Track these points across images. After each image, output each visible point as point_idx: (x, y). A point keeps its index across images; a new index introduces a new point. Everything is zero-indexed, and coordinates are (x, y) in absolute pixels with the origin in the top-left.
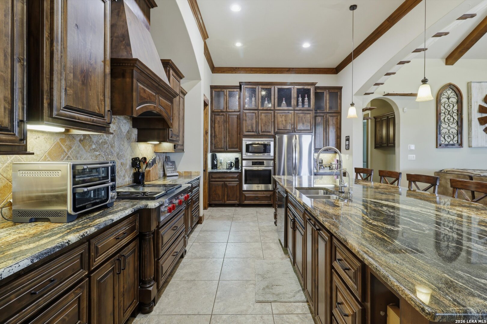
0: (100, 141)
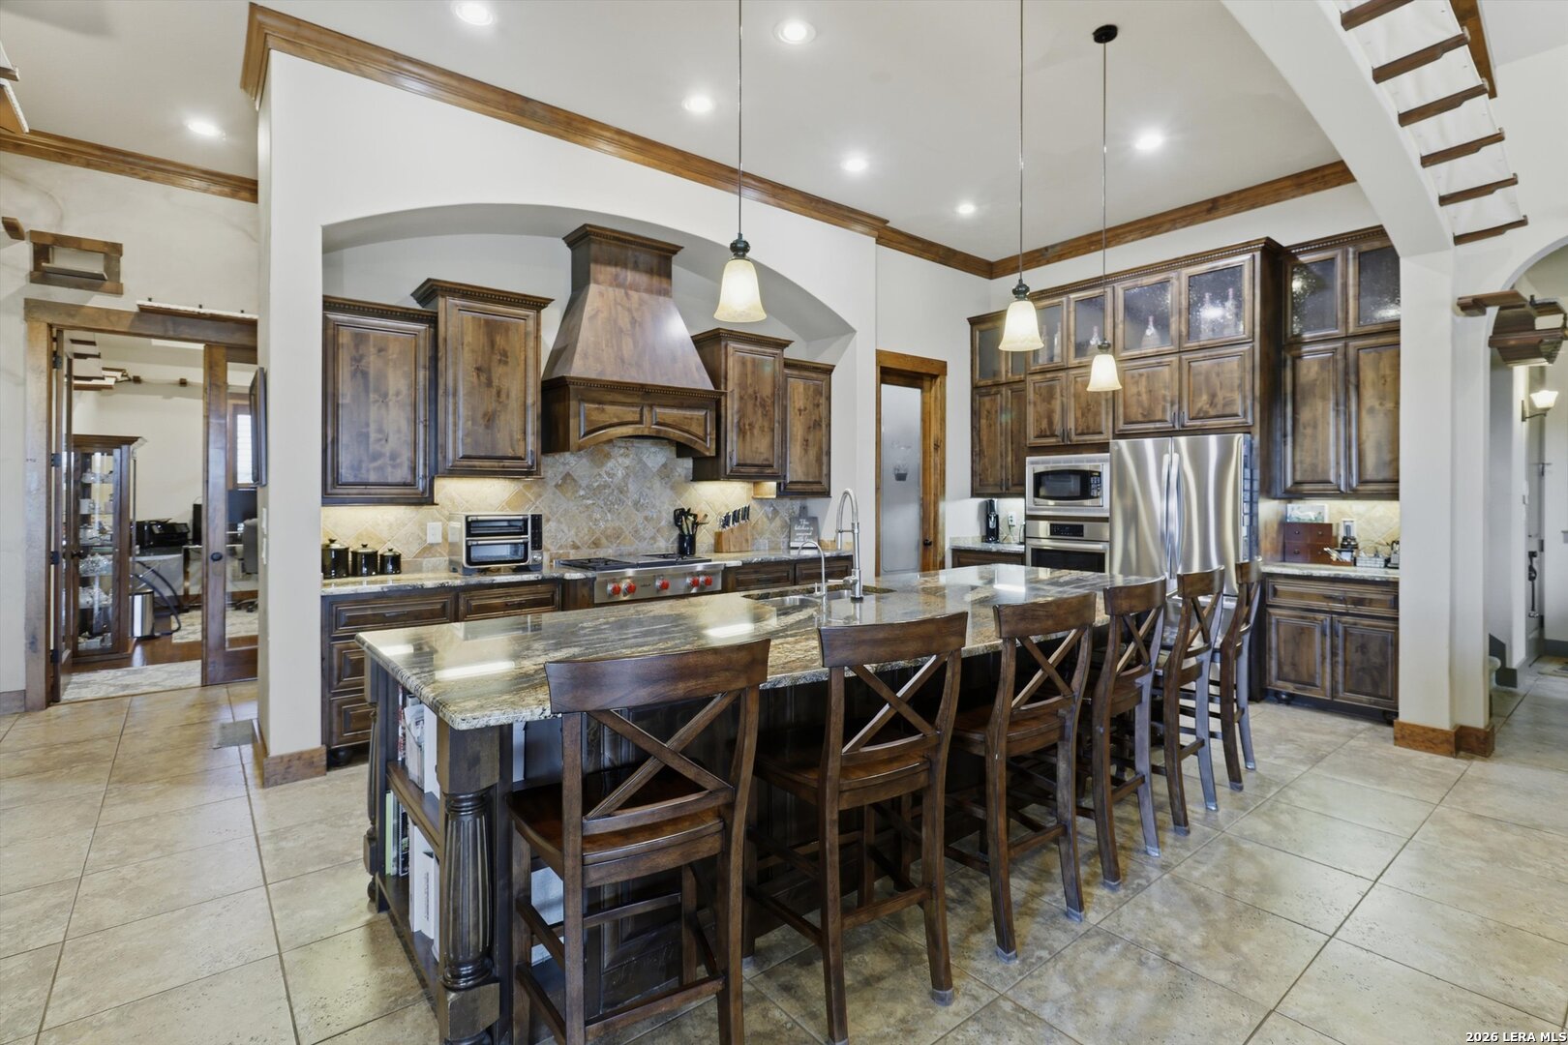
0: (596, 484)
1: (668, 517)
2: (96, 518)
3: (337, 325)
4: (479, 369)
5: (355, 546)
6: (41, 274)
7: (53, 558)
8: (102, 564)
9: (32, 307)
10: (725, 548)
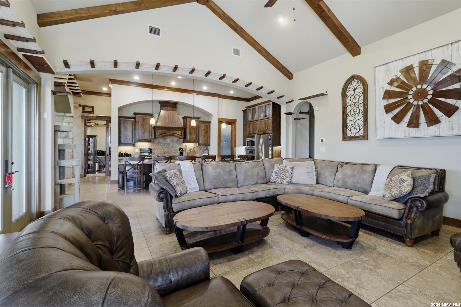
0: (164, 143)
1: (178, 149)
2: (91, 149)
3: (121, 120)
4: (142, 126)
5: (124, 152)
6: (84, 111)
7: (85, 155)
8: (91, 157)
9: (82, 117)
10: (189, 155)
